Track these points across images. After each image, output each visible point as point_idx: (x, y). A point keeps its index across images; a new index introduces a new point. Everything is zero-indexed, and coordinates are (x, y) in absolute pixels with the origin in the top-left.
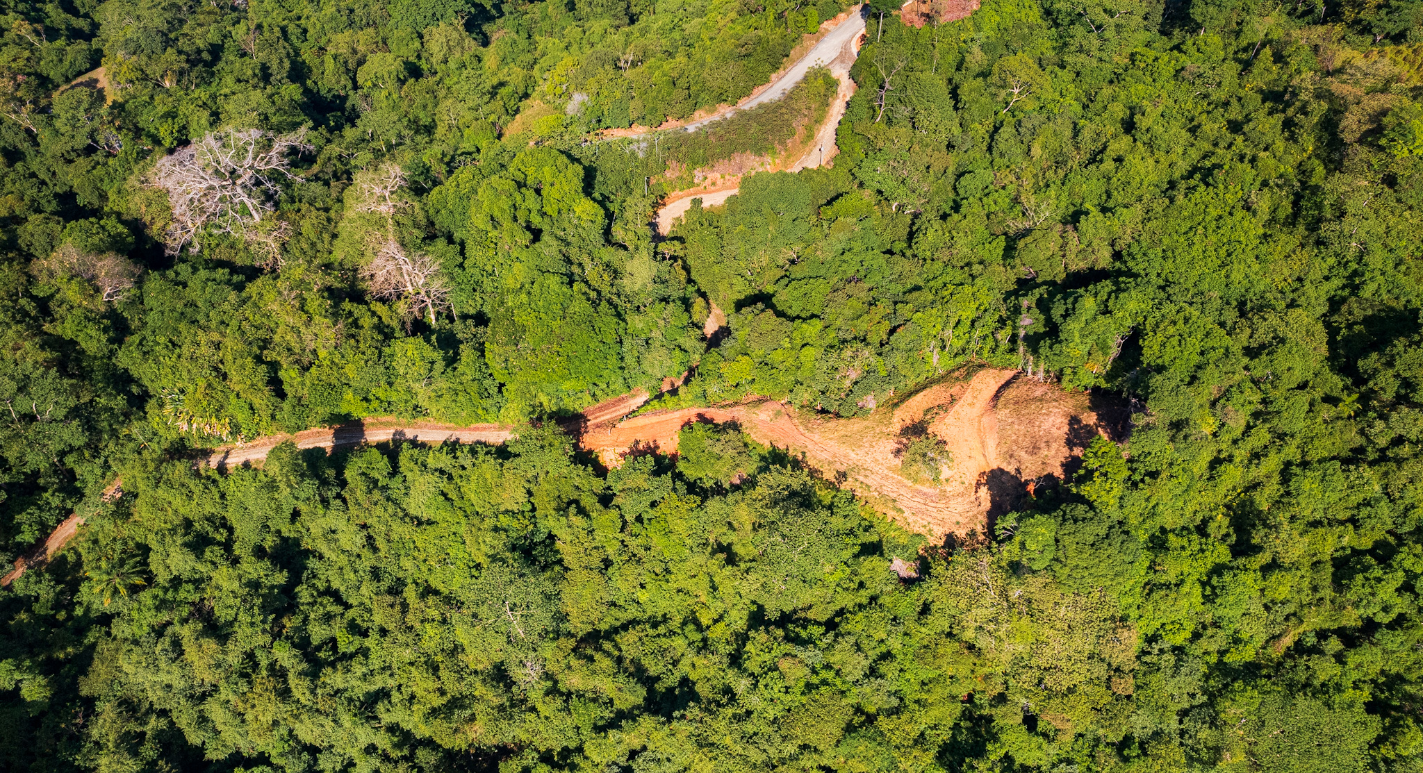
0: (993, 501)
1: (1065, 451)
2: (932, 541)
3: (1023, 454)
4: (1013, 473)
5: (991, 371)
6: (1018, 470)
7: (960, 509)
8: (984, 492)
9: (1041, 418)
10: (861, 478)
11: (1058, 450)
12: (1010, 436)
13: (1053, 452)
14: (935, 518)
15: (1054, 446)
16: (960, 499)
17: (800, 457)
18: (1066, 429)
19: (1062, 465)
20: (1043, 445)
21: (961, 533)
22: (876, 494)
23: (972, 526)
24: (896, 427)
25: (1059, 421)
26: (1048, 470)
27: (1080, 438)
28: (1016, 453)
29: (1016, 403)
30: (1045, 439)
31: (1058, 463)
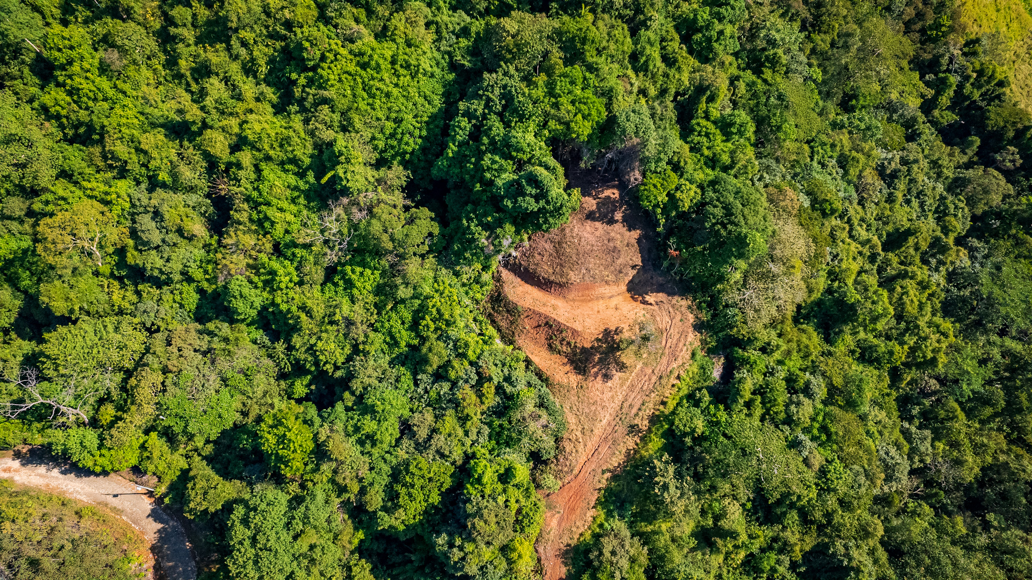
0: (658, 291)
1: (618, 227)
2: (697, 344)
3: (619, 262)
4: (635, 272)
6: (633, 267)
7: (668, 319)
8: (650, 298)
9: (583, 243)
10: (634, 411)
11: (616, 232)
12: (601, 271)
13: (618, 236)
14: (679, 340)
15: (613, 234)
16: (658, 319)
17: (608, 475)
18: (598, 224)
19: (630, 230)
20: (611, 244)
21: (691, 318)
22: (653, 395)
23: (683, 309)
24: (574, 379)
25: (588, 228)
26: (634, 242)
27: (608, 212)
28: (618, 268)
29: (561, 265)
30: (606, 242)
31: (628, 233)
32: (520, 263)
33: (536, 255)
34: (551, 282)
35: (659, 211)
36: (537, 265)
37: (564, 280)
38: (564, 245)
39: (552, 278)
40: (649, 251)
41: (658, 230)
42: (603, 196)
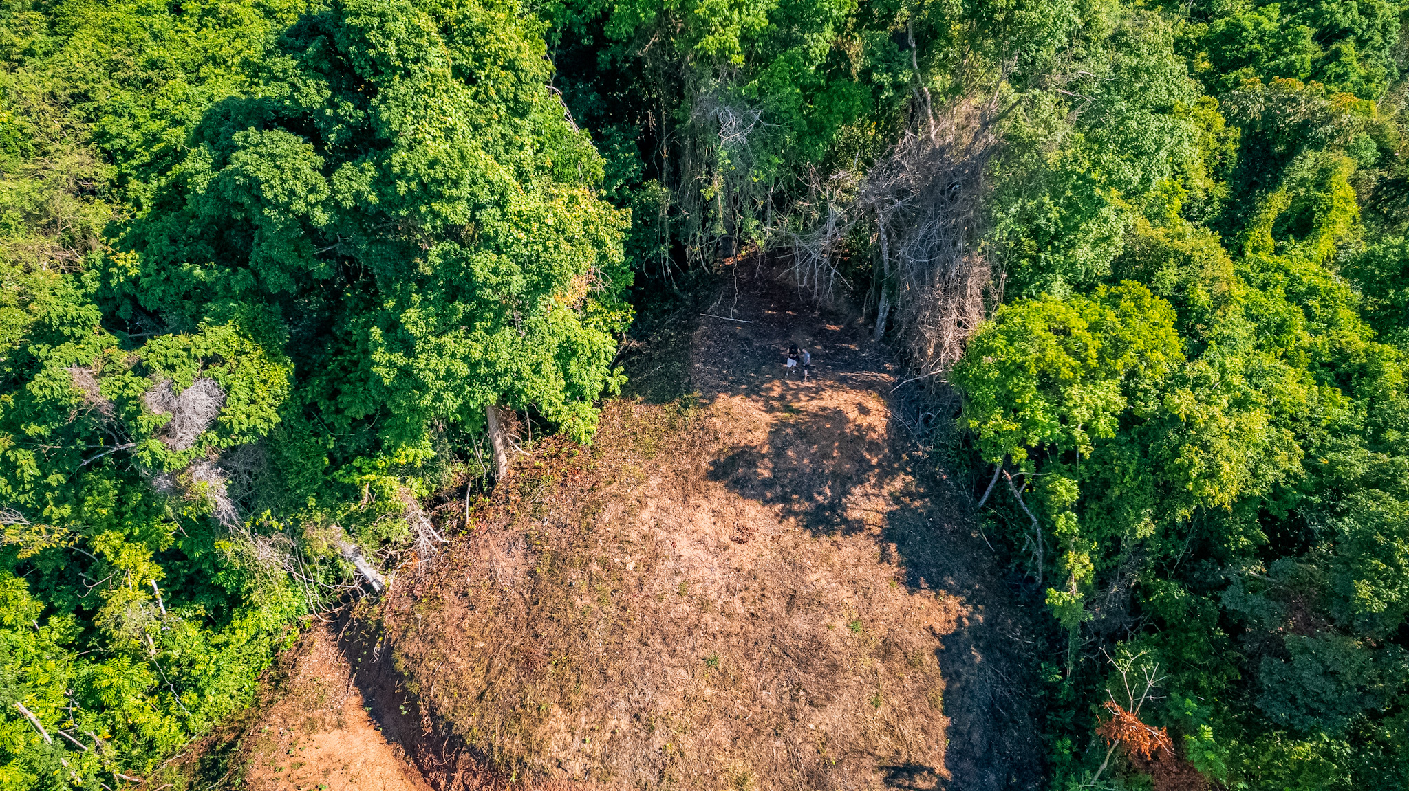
1: (856, 552)
3: (820, 722)
5: (272, 725)
6: (897, 774)
9: (662, 581)
11: (839, 575)
12: (709, 749)
13: (844, 593)
15: (817, 577)
18: (754, 513)
19: (912, 585)
20: (800, 623)
25: (704, 521)
26: (922, 644)
27: (818, 477)
28: (808, 754)
29: (528, 667)
30: (776, 606)
31: (898, 597)
32: (379, 624)
33: (449, 596)
34: (457, 742)
35: (1066, 489)
36: (432, 639)
37: (514, 746)
38: (574, 574)
39: (467, 722)
40: (997, 717)
41: (1055, 597)
42: (814, 405)
